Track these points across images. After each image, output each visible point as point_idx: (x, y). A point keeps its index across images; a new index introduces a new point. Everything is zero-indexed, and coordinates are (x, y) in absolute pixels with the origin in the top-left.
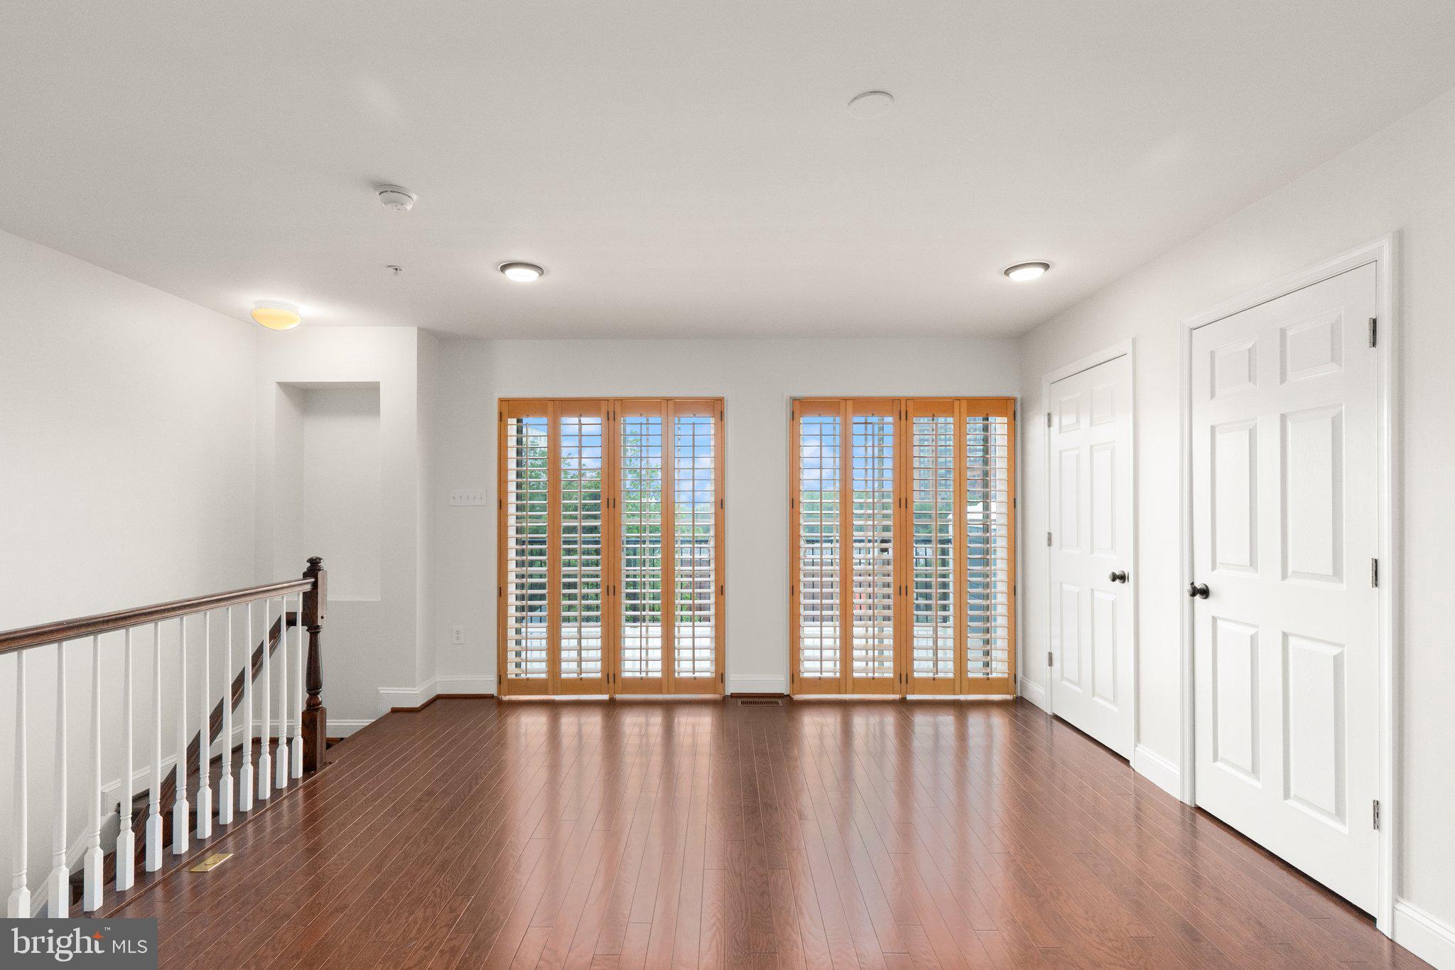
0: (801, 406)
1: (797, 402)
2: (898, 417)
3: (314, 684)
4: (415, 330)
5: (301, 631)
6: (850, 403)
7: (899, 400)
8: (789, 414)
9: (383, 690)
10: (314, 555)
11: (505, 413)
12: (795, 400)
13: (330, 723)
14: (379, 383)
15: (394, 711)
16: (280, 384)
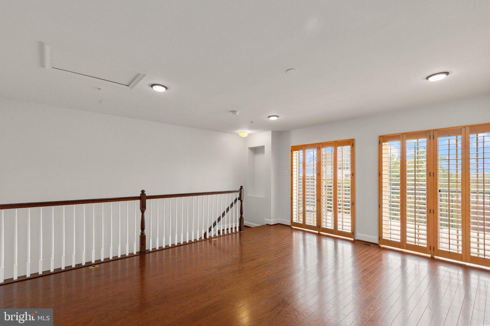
0: (383, 139)
1: (382, 138)
2: (429, 139)
3: (241, 213)
4: (270, 132)
5: (238, 202)
6: (405, 135)
7: (430, 131)
8: (379, 142)
9: (266, 219)
10: (242, 185)
11: (292, 150)
12: (380, 137)
13: (244, 222)
14: (264, 146)
15: (267, 224)
16: (249, 148)
